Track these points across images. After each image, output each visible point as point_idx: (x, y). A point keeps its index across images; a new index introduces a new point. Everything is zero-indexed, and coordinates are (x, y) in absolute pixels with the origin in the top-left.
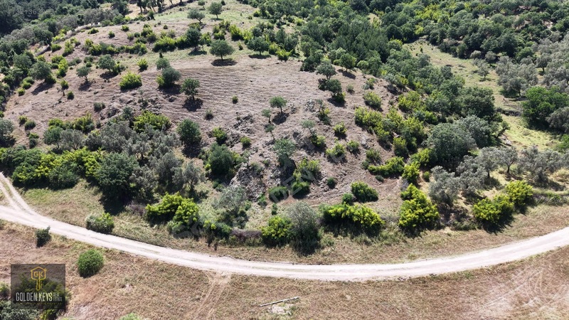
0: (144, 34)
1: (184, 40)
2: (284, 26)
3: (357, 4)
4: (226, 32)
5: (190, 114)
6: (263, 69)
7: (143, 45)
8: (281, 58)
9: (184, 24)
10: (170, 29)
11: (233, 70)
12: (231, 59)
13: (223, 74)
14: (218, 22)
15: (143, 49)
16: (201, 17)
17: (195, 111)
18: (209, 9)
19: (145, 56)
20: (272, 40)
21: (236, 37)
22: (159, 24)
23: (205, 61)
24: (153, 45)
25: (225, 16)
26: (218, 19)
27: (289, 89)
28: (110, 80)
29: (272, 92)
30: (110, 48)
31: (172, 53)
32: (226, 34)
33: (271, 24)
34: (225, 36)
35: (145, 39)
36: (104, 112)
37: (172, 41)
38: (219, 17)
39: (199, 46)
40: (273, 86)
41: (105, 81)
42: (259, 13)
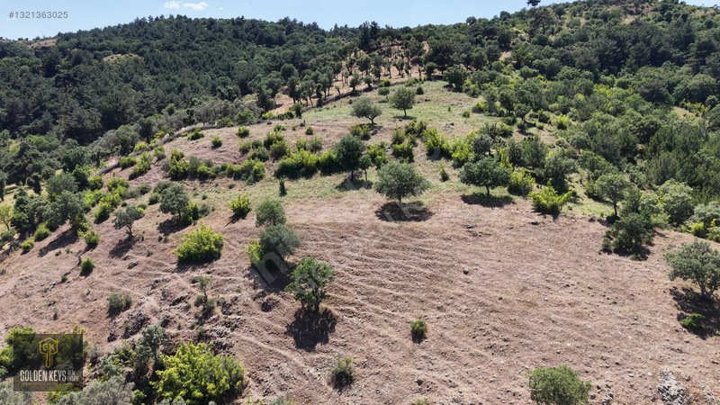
0: (268, 143)
1: (334, 156)
2: (533, 130)
3: (653, 92)
4: (418, 141)
5: (298, 358)
6: (497, 237)
7: (258, 164)
8: (540, 209)
9: (344, 127)
10: (318, 136)
11: (420, 235)
12: (420, 204)
13: (395, 243)
14: (406, 123)
15: (256, 172)
16: (375, 114)
17: (311, 349)
18: (394, 100)
19: (258, 184)
20: (516, 160)
21: (438, 152)
22: (302, 125)
23: (363, 205)
24: (277, 165)
25: (419, 112)
26: (406, 118)
27: (579, 315)
28: (170, 237)
29: (527, 321)
30: (203, 167)
31: (307, 181)
32: (416, 145)
33: (507, 127)
34: (415, 150)
35: (268, 153)
36: (122, 319)
37: (313, 158)
38: (409, 113)
39: (360, 170)
40: (530, 296)
41: (160, 239)
42: (482, 106)
